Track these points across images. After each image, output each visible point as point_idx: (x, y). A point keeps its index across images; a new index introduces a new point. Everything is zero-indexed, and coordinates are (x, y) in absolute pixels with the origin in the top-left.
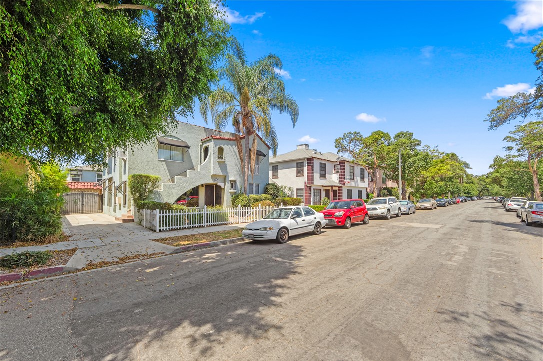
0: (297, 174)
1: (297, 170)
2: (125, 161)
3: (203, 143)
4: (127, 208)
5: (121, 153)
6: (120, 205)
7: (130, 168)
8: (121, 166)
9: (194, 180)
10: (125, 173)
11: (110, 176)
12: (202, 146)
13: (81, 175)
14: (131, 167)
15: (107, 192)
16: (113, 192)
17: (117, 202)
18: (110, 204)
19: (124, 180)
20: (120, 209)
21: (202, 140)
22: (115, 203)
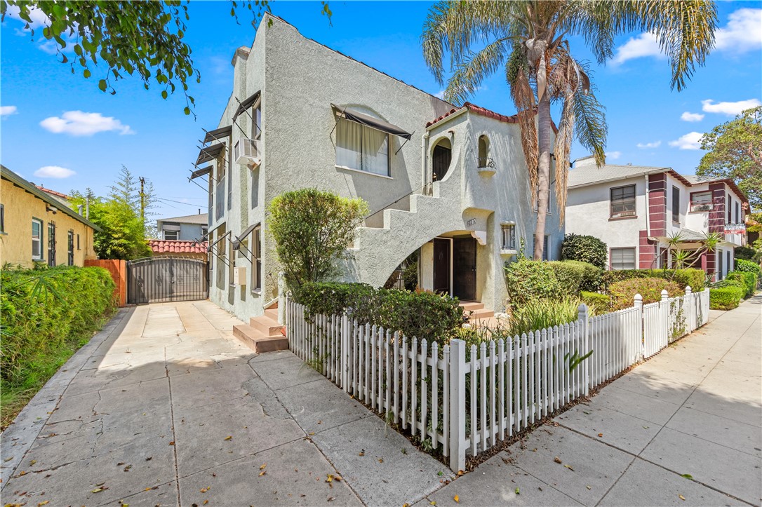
0: (612, 215)
1: (612, 205)
2: (255, 169)
3: (430, 131)
4: (262, 298)
5: (246, 144)
6: (243, 288)
7: (269, 187)
8: (244, 189)
9: (427, 222)
10: (255, 204)
11: (221, 221)
12: (427, 140)
13: (179, 231)
14: (272, 183)
15: (215, 258)
16: (227, 256)
17: (236, 281)
18: (221, 285)
19: (252, 222)
20: (243, 298)
21: (429, 124)
22: (232, 282)
